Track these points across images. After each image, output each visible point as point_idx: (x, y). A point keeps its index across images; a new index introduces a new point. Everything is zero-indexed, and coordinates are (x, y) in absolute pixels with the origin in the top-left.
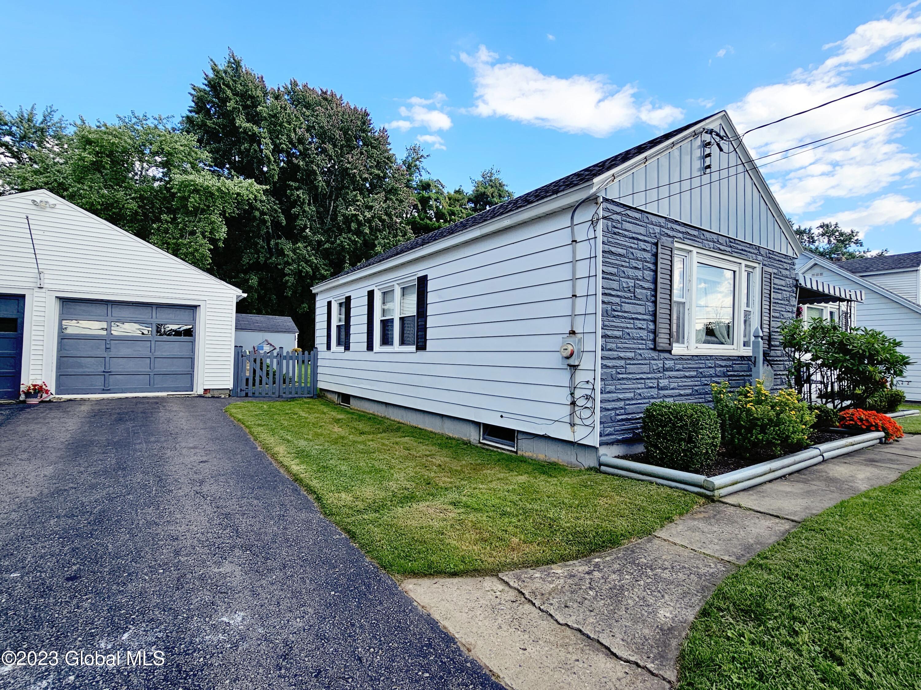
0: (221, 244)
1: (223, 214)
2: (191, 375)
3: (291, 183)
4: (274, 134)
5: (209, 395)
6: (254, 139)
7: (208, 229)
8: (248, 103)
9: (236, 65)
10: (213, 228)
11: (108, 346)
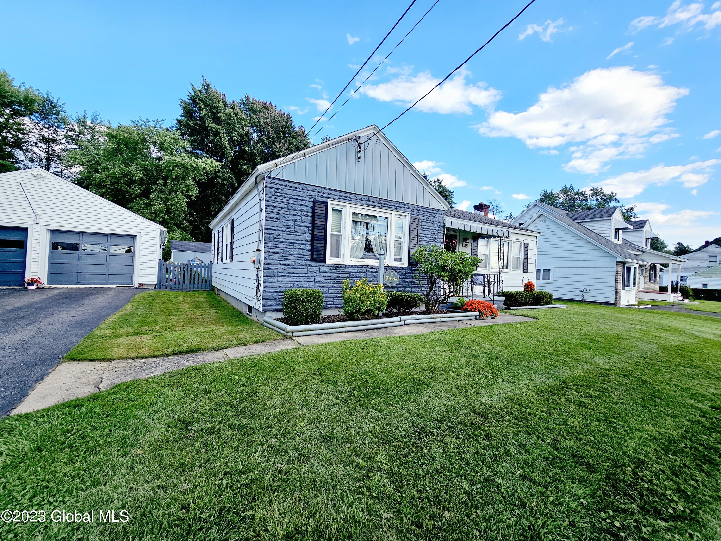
0: (193, 198)
1: (194, 179)
2: (131, 275)
3: (241, 161)
4: (229, 131)
5: (142, 287)
6: (217, 133)
7: (185, 189)
8: (214, 111)
9: (207, 87)
10: (188, 189)
11: (80, 258)
